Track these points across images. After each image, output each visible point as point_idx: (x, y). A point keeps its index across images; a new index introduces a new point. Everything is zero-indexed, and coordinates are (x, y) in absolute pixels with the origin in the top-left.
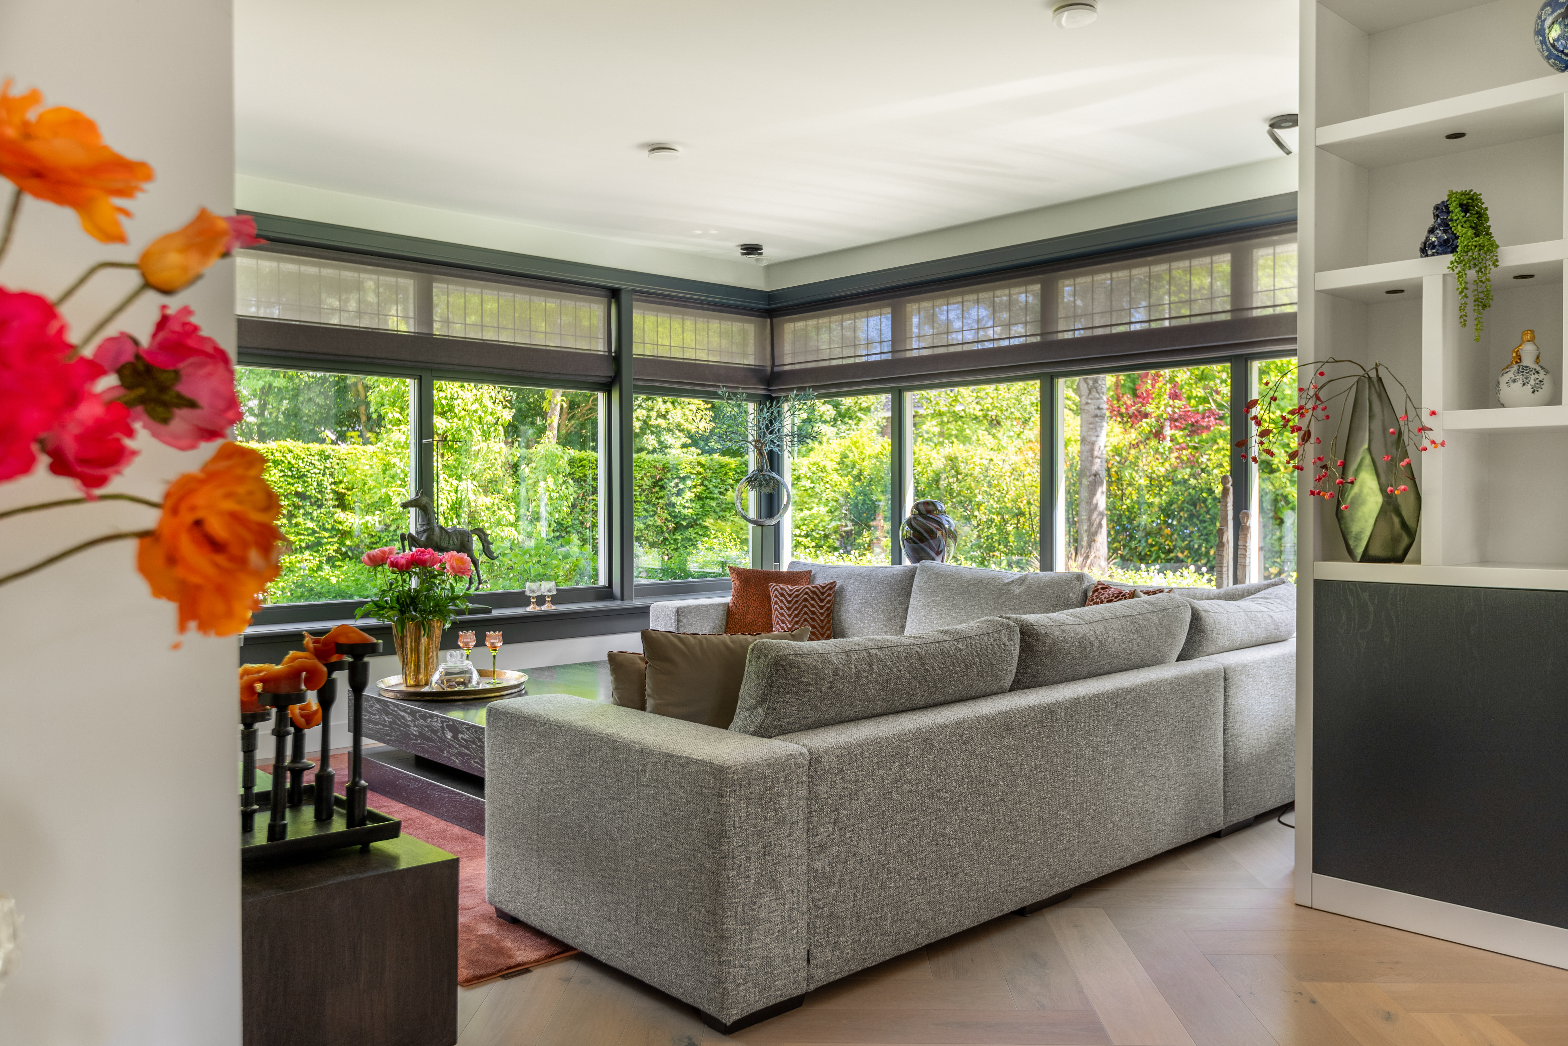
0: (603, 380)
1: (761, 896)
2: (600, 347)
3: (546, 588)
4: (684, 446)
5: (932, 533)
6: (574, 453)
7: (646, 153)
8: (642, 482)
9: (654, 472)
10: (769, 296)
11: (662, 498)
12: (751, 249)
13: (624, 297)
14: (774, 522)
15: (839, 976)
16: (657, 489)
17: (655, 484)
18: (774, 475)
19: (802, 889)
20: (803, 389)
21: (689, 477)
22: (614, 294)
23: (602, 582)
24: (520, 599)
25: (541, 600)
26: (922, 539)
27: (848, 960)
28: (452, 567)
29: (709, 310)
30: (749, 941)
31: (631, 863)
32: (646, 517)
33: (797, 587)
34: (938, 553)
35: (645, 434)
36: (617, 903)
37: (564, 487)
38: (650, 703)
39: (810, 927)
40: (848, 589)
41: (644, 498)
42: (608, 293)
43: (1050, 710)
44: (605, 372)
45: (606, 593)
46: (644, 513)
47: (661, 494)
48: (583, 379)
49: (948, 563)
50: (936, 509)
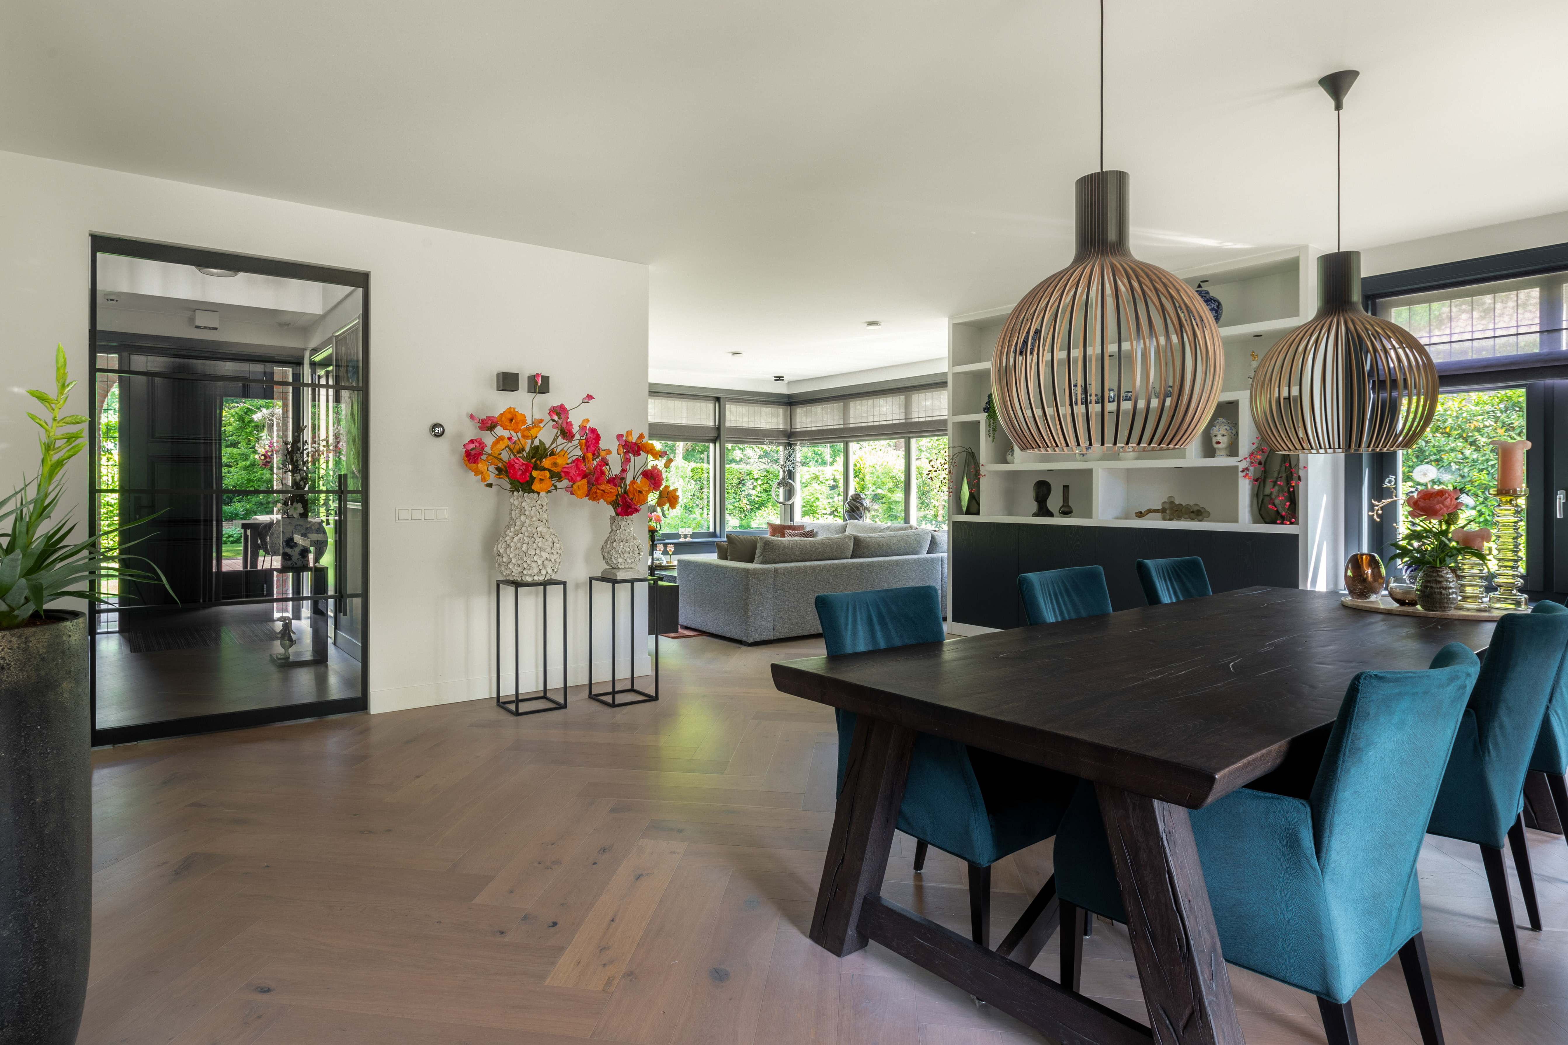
0: (712, 438)
1: (759, 607)
2: (711, 423)
3: (689, 531)
4: (760, 457)
5: (858, 509)
6: (693, 465)
7: (731, 354)
8: (732, 481)
9: (739, 475)
10: (789, 396)
11: (744, 491)
12: (779, 378)
13: (722, 400)
14: (790, 503)
15: (784, 637)
16: (741, 485)
17: (740, 483)
18: (790, 481)
19: (772, 608)
20: (803, 440)
21: (760, 478)
22: (718, 399)
23: (711, 530)
24: (677, 536)
25: (685, 536)
26: (853, 511)
27: (786, 632)
28: (655, 519)
29: (760, 404)
30: (755, 619)
31: (723, 601)
32: (734, 502)
33: (797, 532)
34: (861, 517)
35: (735, 450)
36: (718, 614)
37: (689, 484)
38: (729, 558)
39: (774, 620)
40: (819, 532)
41: (733, 491)
42: (715, 399)
43: (861, 564)
44: (714, 434)
45: (714, 535)
46: (734, 500)
47: (743, 489)
48: (704, 438)
49: (866, 521)
50: (860, 497)
